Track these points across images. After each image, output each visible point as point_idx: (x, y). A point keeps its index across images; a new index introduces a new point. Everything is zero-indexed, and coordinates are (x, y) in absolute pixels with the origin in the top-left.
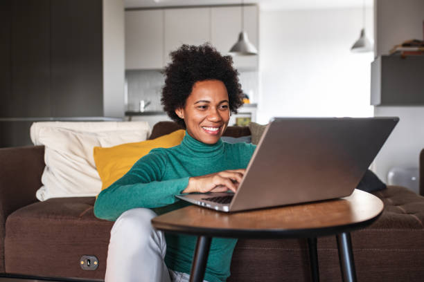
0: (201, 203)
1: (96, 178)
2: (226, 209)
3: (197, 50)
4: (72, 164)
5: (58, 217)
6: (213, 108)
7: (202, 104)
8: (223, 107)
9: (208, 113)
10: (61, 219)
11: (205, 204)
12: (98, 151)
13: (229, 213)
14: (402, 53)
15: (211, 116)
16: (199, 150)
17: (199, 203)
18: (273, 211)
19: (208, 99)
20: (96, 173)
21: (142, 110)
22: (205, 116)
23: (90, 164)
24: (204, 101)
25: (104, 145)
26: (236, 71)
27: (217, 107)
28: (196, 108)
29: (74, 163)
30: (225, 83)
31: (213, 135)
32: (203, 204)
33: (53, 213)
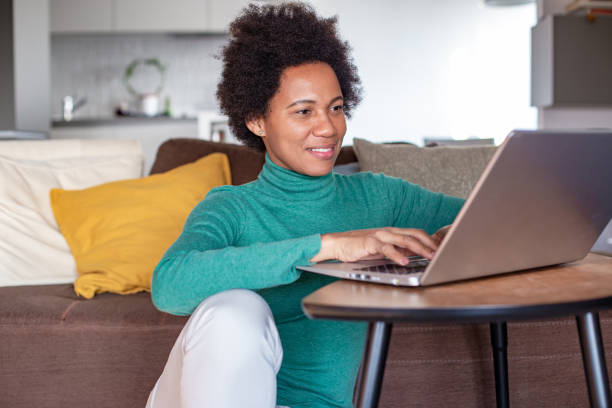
0: (359, 276)
1: (62, 250)
2: (413, 281)
3: (276, 12)
4: (16, 224)
5: (20, 320)
6: (321, 111)
7: (301, 107)
8: (336, 108)
9: (313, 121)
10: (26, 324)
11: (368, 277)
12: (58, 197)
13: (420, 288)
14: (589, 12)
15: (319, 127)
16: (296, 189)
17: (354, 277)
18: (484, 283)
19: (310, 96)
20: (60, 240)
21: (68, 116)
22: (309, 128)
23: (47, 222)
24: (304, 101)
25: (68, 185)
26: (346, 43)
27: (327, 108)
28: (291, 113)
29: (20, 221)
30: (332, 67)
31: (325, 158)
32: (363, 278)
33: (8, 315)
